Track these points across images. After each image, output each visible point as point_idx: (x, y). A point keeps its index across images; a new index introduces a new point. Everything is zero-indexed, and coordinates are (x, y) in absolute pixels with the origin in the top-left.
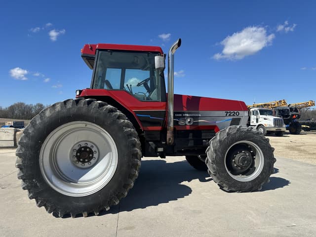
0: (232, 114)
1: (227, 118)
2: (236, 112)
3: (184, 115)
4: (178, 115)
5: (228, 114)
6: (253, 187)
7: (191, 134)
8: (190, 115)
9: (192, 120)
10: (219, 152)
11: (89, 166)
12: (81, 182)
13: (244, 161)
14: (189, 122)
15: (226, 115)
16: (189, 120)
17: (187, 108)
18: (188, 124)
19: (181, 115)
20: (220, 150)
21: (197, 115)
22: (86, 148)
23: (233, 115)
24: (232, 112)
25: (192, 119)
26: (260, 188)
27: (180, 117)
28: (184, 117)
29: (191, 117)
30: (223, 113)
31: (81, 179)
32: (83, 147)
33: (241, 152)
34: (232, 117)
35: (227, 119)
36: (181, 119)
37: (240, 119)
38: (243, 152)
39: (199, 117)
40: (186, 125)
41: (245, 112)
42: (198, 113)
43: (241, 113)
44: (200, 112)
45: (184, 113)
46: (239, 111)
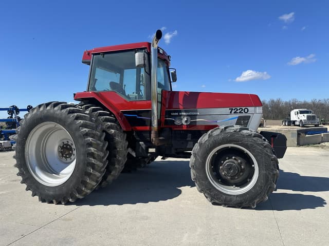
0: (238, 111)
1: (231, 116)
2: (243, 108)
3: (180, 114)
4: (174, 114)
5: (233, 111)
6: (243, 203)
7: (189, 135)
8: (187, 113)
9: (189, 120)
10: (198, 156)
11: (70, 161)
12: (62, 174)
13: (230, 169)
14: (186, 121)
15: (231, 112)
16: (186, 119)
17: (183, 106)
18: (185, 124)
19: (177, 114)
20: (200, 154)
21: (195, 113)
22: (67, 145)
23: (240, 112)
24: (238, 108)
25: (189, 118)
26: (254, 205)
27: (176, 116)
28: (181, 115)
29: (188, 116)
30: (227, 110)
31: (62, 172)
32: (65, 145)
33: (230, 158)
34: (237, 115)
36: (178, 118)
37: (250, 116)
38: (233, 157)
39: (197, 115)
40: (182, 124)
41: (257, 108)
42: (197, 111)
43: (251, 109)
44: (199, 110)
45: (180, 111)
46: (248, 108)
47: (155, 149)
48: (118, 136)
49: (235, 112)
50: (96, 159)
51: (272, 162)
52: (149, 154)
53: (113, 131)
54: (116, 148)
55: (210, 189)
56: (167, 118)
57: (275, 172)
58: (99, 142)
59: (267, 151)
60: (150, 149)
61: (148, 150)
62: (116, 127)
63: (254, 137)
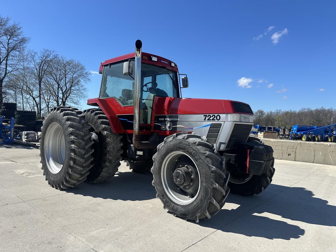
0: (211, 118)
1: (205, 123)
2: (216, 115)
3: (165, 119)
4: (161, 119)
5: (207, 118)
8: (171, 119)
9: (171, 126)
14: (169, 127)
15: (205, 120)
16: (169, 125)
17: (167, 112)
18: (168, 130)
19: (163, 119)
21: (176, 119)
23: (213, 119)
24: (211, 115)
25: (171, 124)
26: (197, 220)
27: (163, 121)
28: (166, 121)
29: (171, 121)
30: (202, 117)
34: (210, 123)
35: (204, 125)
36: (163, 123)
37: (221, 124)
38: (186, 166)
39: (177, 121)
40: (166, 130)
41: (229, 115)
42: (178, 118)
43: (223, 116)
44: (179, 116)
45: (165, 117)
46: (220, 115)
47: (142, 152)
48: (111, 137)
49: (208, 120)
50: (77, 155)
51: (212, 174)
52: (137, 157)
53: (105, 132)
54: (106, 148)
55: (163, 196)
56: (155, 123)
57: (215, 186)
58: (81, 141)
59: (208, 162)
60: (138, 152)
61: (136, 153)
62: (110, 130)
63: (198, 145)
